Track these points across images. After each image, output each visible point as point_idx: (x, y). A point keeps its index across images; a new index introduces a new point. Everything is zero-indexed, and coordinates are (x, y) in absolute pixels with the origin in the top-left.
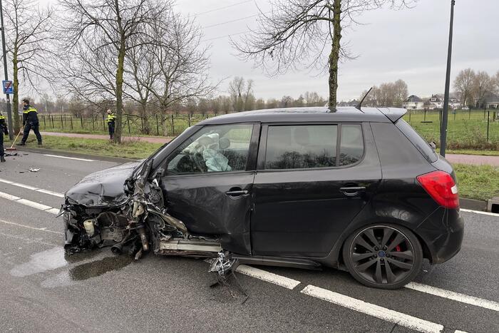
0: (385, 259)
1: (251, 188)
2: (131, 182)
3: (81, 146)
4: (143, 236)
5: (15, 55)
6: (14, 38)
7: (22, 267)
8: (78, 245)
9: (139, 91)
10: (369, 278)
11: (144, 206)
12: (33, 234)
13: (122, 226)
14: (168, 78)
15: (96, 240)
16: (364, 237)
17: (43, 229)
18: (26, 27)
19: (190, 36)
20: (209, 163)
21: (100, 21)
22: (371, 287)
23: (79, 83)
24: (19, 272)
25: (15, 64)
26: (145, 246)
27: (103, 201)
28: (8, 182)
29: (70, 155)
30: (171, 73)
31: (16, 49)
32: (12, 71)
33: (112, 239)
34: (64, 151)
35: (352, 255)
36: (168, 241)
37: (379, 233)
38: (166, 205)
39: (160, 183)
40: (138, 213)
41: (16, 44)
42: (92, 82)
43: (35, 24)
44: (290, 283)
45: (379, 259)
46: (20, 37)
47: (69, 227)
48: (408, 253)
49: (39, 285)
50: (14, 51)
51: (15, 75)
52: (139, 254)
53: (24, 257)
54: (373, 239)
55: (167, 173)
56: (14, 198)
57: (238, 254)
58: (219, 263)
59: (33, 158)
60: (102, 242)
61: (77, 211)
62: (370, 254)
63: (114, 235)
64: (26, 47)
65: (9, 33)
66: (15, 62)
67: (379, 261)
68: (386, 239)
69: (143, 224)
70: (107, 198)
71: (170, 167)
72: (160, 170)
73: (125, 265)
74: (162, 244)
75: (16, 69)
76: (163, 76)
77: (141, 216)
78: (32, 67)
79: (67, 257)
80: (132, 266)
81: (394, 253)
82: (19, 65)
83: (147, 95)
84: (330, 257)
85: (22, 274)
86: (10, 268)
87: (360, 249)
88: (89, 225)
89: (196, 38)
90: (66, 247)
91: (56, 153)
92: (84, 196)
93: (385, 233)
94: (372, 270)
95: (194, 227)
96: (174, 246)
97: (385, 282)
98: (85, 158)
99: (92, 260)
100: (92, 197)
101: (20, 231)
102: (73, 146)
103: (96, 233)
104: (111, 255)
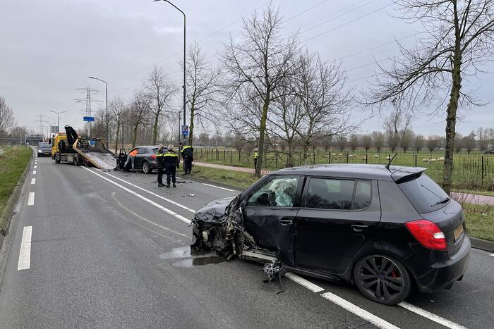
0: (383, 281)
1: (295, 219)
2: (228, 208)
3: (230, 178)
4: (234, 245)
5: (193, 104)
6: (193, 91)
7: (166, 254)
8: (199, 247)
9: (286, 131)
10: (371, 294)
11: (234, 224)
12: (177, 237)
13: (223, 237)
14: (312, 119)
15: (209, 244)
16: (368, 262)
17: (184, 235)
18: (202, 83)
19: (335, 80)
20: (278, 200)
21: (252, 79)
22: (373, 301)
23: (238, 124)
24: (163, 256)
25: (192, 112)
26: (235, 252)
27: (214, 219)
28: (173, 203)
29: (220, 185)
30: (315, 115)
31: (194, 100)
32: (190, 117)
33: (218, 245)
34: (217, 181)
35: (360, 275)
36: (248, 250)
37: (379, 261)
38: (245, 225)
39: (243, 210)
40: (230, 229)
41: (194, 96)
42: (248, 123)
43: (208, 80)
44: (316, 288)
45: (379, 280)
46: (197, 91)
47: (194, 234)
48: (399, 279)
49: (171, 265)
50: (192, 101)
51: (192, 120)
52: (230, 256)
53: (169, 249)
54: (375, 265)
55: (247, 204)
56: (174, 213)
57: (286, 264)
58: (270, 266)
59: (195, 186)
60: (212, 247)
61: (200, 224)
62: (372, 276)
63: (219, 243)
64: (202, 98)
65: (190, 87)
66: (192, 110)
67: (379, 283)
68: (383, 266)
69: (234, 237)
70: (215, 218)
71: (251, 200)
72: (244, 202)
73: (221, 262)
74: (244, 251)
75: (192, 115)
76: (308, 118)
77: (232, 231)
78: (204, 114)
79: (192, 253)
80: (224, 263)
81: (390, 278)
82: (195, 112)
83: (293, 135)
84: (345, 275)
85: (165, 258)
86: (160, 253)
87: (366, 272)
88: (205, 234)
89: (341, 82)
90: (192, 246)
91: (210, 183)
92: (204, 215)
93: (383, 261)
94: (373, 288)
95: (261, 242)
96: (250, 254)
97: (383, 299)
98: (229, 188)
99: (203, 256)
100: (208, 216)
101: (171, 234)
102: (224, 178)
103: (209, 240)
104: (215, 255)
